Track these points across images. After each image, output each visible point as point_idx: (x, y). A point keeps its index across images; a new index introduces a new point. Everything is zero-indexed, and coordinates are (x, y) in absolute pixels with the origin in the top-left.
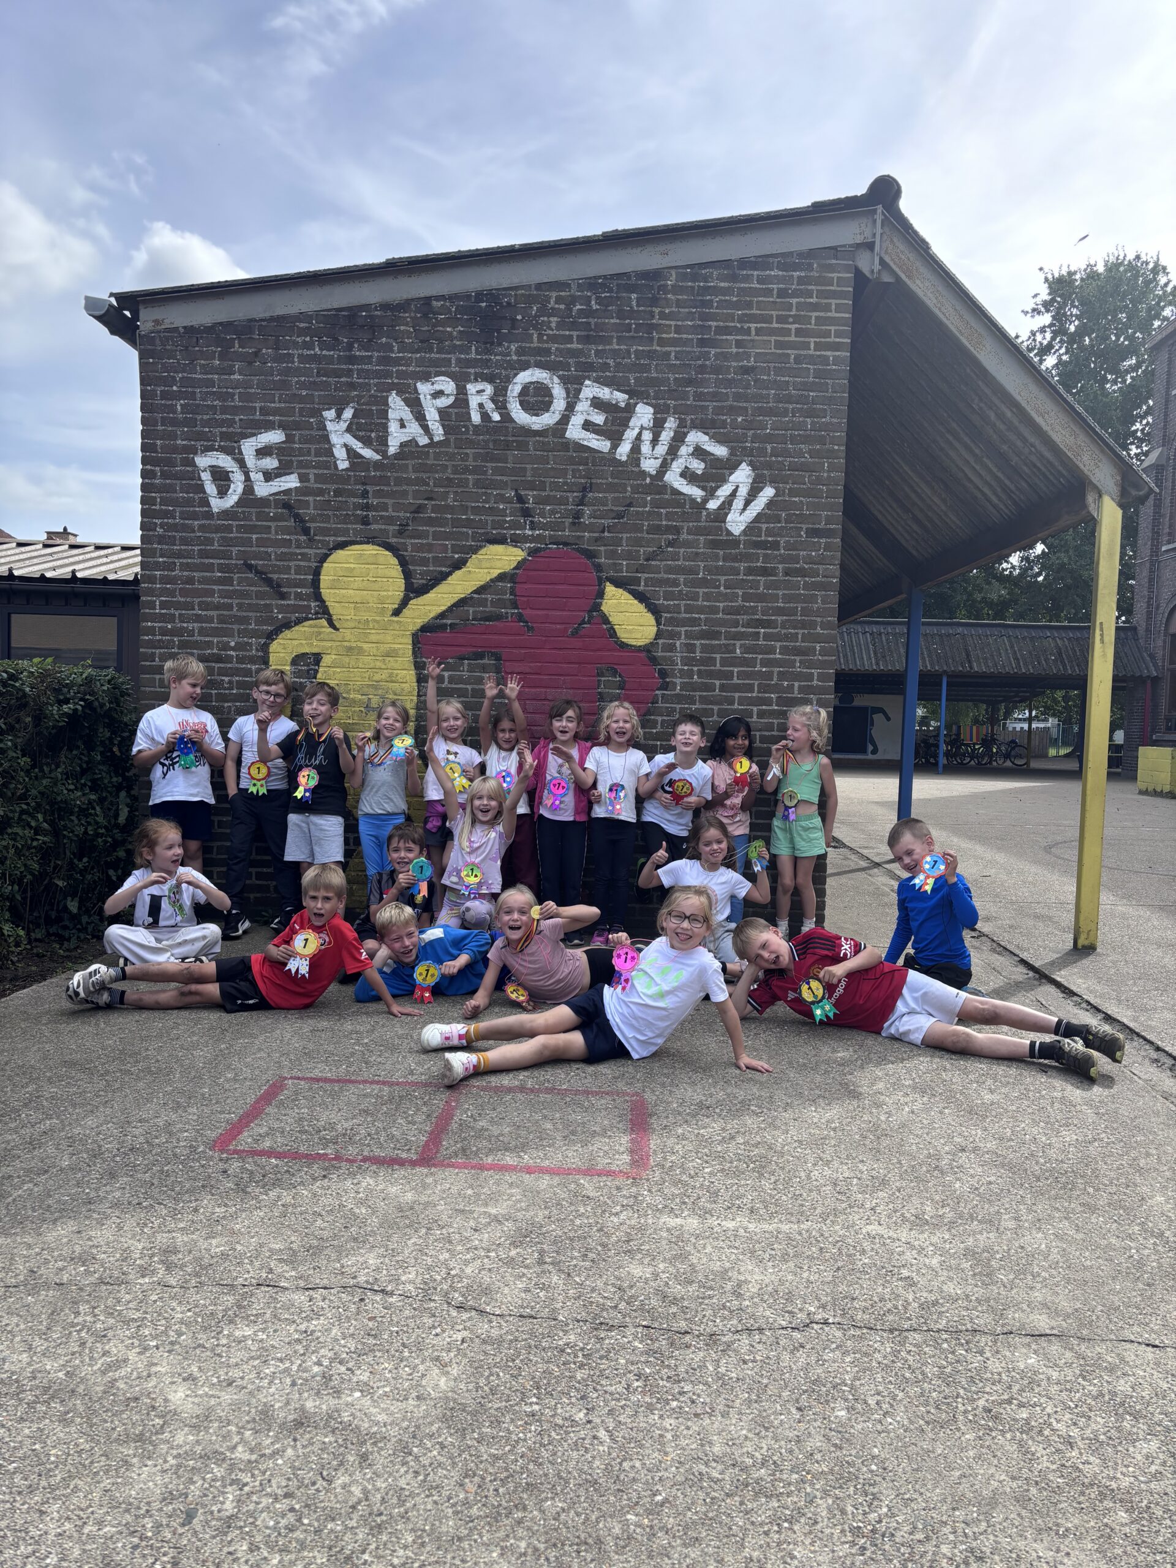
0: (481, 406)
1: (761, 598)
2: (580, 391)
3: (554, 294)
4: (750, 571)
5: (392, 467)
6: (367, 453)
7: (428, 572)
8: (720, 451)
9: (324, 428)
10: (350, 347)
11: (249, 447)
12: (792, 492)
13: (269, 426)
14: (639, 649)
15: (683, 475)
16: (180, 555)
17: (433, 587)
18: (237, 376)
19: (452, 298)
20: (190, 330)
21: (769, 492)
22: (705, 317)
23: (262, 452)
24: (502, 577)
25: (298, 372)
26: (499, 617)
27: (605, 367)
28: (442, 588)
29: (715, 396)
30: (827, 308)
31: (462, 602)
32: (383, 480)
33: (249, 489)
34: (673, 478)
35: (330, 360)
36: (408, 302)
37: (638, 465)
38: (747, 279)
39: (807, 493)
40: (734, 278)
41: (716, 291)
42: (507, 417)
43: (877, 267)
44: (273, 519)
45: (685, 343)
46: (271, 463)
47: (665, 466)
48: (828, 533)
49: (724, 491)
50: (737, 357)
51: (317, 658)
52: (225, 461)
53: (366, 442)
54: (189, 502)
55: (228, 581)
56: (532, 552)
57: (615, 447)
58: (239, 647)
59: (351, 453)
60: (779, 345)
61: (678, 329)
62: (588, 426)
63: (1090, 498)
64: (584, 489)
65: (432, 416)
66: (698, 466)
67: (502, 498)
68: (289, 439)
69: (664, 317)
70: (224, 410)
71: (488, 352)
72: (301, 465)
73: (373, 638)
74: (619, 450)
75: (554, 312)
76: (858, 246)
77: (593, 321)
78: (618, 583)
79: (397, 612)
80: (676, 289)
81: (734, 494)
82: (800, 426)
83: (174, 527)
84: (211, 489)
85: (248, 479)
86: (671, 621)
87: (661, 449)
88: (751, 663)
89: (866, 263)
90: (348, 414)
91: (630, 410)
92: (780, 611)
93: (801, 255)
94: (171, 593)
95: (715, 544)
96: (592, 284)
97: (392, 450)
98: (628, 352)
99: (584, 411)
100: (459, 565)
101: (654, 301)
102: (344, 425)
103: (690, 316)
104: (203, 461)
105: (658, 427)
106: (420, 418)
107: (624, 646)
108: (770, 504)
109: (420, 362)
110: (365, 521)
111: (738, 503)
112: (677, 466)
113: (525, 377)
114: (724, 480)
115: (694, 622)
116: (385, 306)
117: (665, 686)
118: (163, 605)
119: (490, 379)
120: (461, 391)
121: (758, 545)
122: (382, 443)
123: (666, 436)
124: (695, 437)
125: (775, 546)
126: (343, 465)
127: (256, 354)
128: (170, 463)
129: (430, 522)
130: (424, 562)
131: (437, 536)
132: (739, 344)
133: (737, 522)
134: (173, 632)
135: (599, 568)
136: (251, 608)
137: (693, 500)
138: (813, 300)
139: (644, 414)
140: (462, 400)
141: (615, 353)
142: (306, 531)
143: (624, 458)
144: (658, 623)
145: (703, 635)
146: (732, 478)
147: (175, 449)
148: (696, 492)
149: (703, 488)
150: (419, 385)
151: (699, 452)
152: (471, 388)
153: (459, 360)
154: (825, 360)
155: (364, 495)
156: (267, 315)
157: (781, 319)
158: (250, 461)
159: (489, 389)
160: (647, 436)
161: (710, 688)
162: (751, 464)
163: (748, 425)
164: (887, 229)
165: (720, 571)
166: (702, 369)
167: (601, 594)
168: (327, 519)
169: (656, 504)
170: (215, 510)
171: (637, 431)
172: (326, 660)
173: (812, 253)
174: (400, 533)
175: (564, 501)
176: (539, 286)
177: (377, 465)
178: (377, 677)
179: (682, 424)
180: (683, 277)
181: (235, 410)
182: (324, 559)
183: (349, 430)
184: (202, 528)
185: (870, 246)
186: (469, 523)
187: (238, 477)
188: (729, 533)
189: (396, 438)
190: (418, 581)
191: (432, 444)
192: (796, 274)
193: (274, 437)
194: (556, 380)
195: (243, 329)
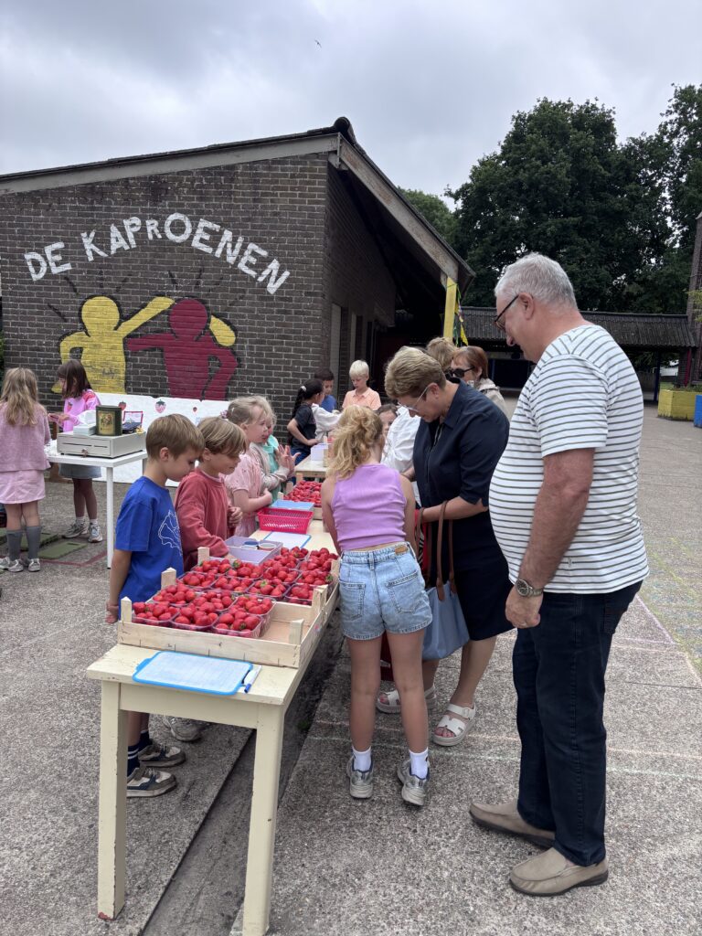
0: (153, 231)
1: (284, 325)
2: (197, 224)
3: (185, 177)
4: (279, 312)
5: (112, 260)
6: (102, 253)
7: (129, 310)
8: (264, 253)
9: (81, 241)
10: (92, 202)
11: (48, 250)
12: (298, 274)
13: (57, 240)
14: (227, 348)
15: (246, 265)
16: (19, 301)
17: (133, 316)
18: (42, 216)
19: (139, 178)
20: (20, 194)
21: (287, 274)
22: (256, 188)
23: (54, 253)
24: (163, 312)
25: (69, 214)
26: (162, 331)
27: (209, 212)
28: (136, 317)
29: (261, 227)
30: (314, 183)
31: (145, 324)
32: (109, 267)
33: (49, 270)
34: (242, 266)
35: (83, 209)
36: (118, 181)
37: (225, 259)
38: (276, 169)
39: (304, 275)
40: (269, 168)
41: (261, 175)
42: (164, 237)
43: (338, 163)
44: (60, 284)
45: (247, 200)
46: (58, 258)
47: (238, 260)
48: (315, 294)
49: (266, 273)
50: (272, 207)
51: (81, 350)
52: (38, 257)
53: (101, 248)
54: (22, 276)
55: (41, 313)
56: (177, 301)
57: (214, 251)
58: (46, 344)
59: (95, 254)
60: (292, 201)
61: (244, 194)
62: (202, 241)
63: (442, 278)
64: (201, 271)
65: (130, 236)
66: (253, 260)
67: (163, 275)
68: (66, 246)
69: (236, 188)
70: (37, 232)
71: (156, 205)
72: (73, 259)
73: (106, 340)
74: (217, 252)
75: (186, 186)
76: (329, 152)
77: (204, 190)
78: (217, 316)
79: (116, 329)
80: (242, 174)
81: (270, 275)
82: (301, 242)
83: (16, 288)
84: (32, 269)
85: (48, 265)
86: (242, 335)
87: (236, 252)
88: (280, 356)
89: (335, 161)
90: (92, 235)
91: (221, 233)
92: (294, 332)
93: (302, 157)
94: (16, 318)
95: (262, 298)
96: (204, 172)
97: (113, 252)
98: (220, 205)
99: (200, 234)
100: (143, 306)
101: (232, 180)
102: (91, 240)
103: (249, 188)
104: (28, 257)
105: (234, 241)
106: (125, 237)
107: (220, 346)
108: (288, 279)
109: (125, 210)
110: (101, 286)
111: (273, 279)
112: (244, 260)
113: (172, 217)
114: (265, 267)
115: (252, 336)
116: (108, 183)
117: (240, 366)
118: (13, 324)
119: (156, 218)
120: (144, 224)
121: (282, 299)
122: (108, 249)
123: (238, 246)
124: (252, 246)
125: (290, 300)
126: (91, 258)
127: (50, 206)
128: (13, 257)
129: (131, 286)
130: (128, 305)
131: (133, 293)
132: (272, 201)
133: (272, 288)
134: (17, 337)
135: (208, 308)
136: (53, 326)
137: (251, 277)
138: (307, 179)
139: (228, 235)
140: (144, 229)
141: (214, 206)
142: (75, 290)
143: (219, 256)
144: (236, 336)
145: (257, 342)
146: (270, 266)
147: (15, 251)
148: (252, 273)
149: (256, 271)
150: (124, 221)
151: (254, 254)
152: (148, 222)
153: (142, 209)
154: (313, 209)
155: (101, 273)
156: (54, 187)
157: (292, 189)
158: (49, 257)
159: (156, 223)
160: (229, 246)
161: (261, 367)
162: (278, 260)
163: (277, 241)
164: (344, 143)
165: (264, 311)
166: (255, 213)
167: (209, 321)
168: (84, 285)
169: (235, 279)
170: (34, 280)
171: (224, 244)
172: (85, 351)
173: (306, 157)
174: (117, 291)
175: (191, 277)
176: (178, 173)
177: (106, 259)
178: (108, 359)
179: (246, 240)
180: (245, 168)
181: (42, 232)
182: (83, 303)
183: (93, 242)
184: (29, 288)
185: (335, 152)
186: (148, 287)
187: (44, 264)
188: (268, 293)
189: (114, 247)
190: (125, 314)
191: (131, 249)
192: (299, 166)
193: (59, 245)
194: (187, 219)
195: (44, 194)
